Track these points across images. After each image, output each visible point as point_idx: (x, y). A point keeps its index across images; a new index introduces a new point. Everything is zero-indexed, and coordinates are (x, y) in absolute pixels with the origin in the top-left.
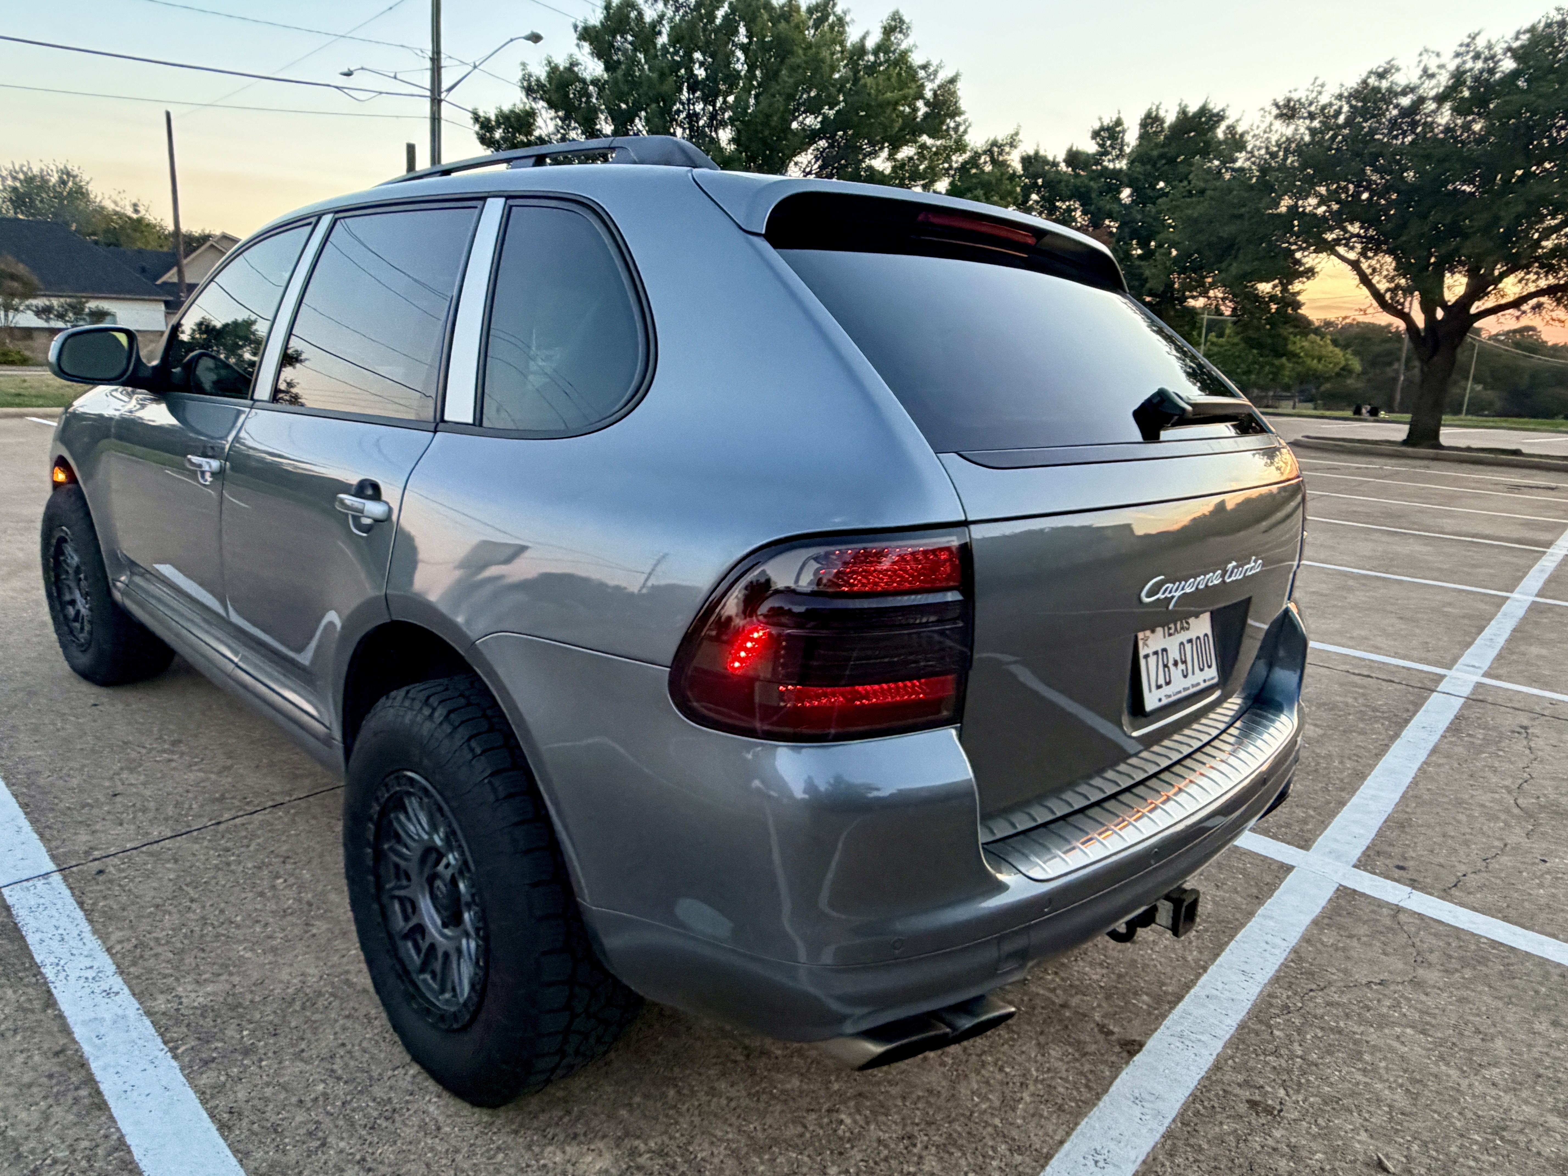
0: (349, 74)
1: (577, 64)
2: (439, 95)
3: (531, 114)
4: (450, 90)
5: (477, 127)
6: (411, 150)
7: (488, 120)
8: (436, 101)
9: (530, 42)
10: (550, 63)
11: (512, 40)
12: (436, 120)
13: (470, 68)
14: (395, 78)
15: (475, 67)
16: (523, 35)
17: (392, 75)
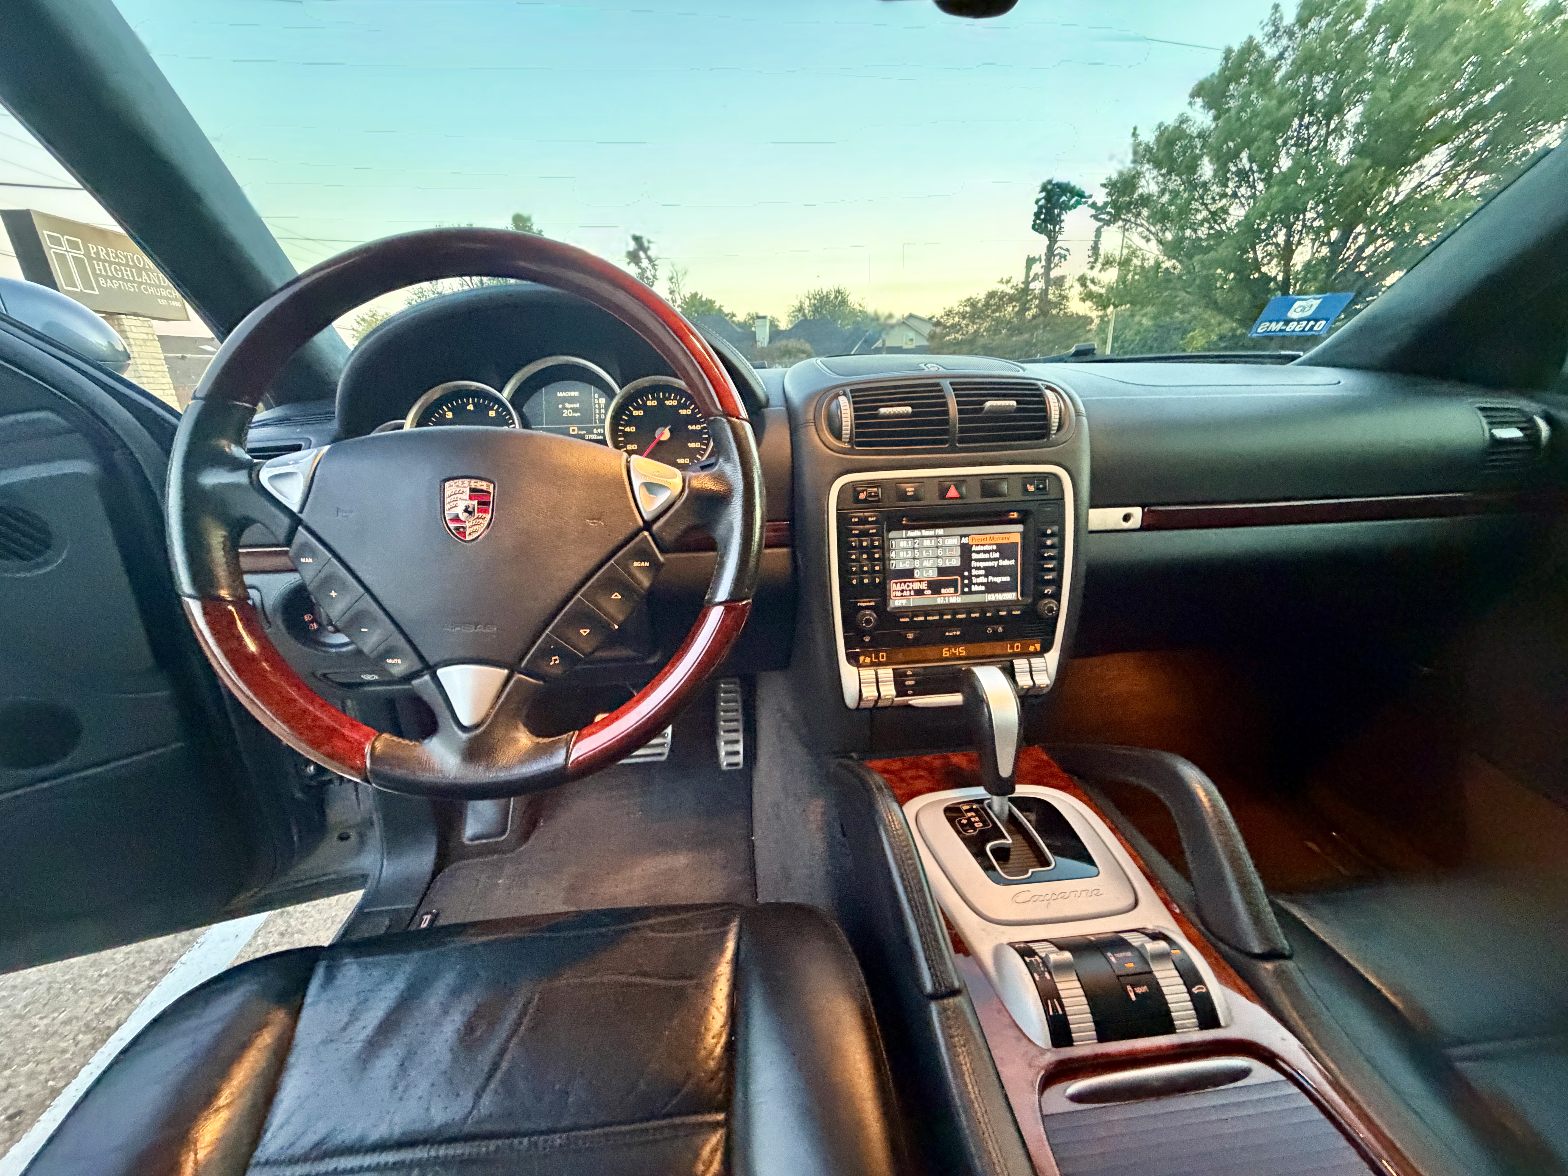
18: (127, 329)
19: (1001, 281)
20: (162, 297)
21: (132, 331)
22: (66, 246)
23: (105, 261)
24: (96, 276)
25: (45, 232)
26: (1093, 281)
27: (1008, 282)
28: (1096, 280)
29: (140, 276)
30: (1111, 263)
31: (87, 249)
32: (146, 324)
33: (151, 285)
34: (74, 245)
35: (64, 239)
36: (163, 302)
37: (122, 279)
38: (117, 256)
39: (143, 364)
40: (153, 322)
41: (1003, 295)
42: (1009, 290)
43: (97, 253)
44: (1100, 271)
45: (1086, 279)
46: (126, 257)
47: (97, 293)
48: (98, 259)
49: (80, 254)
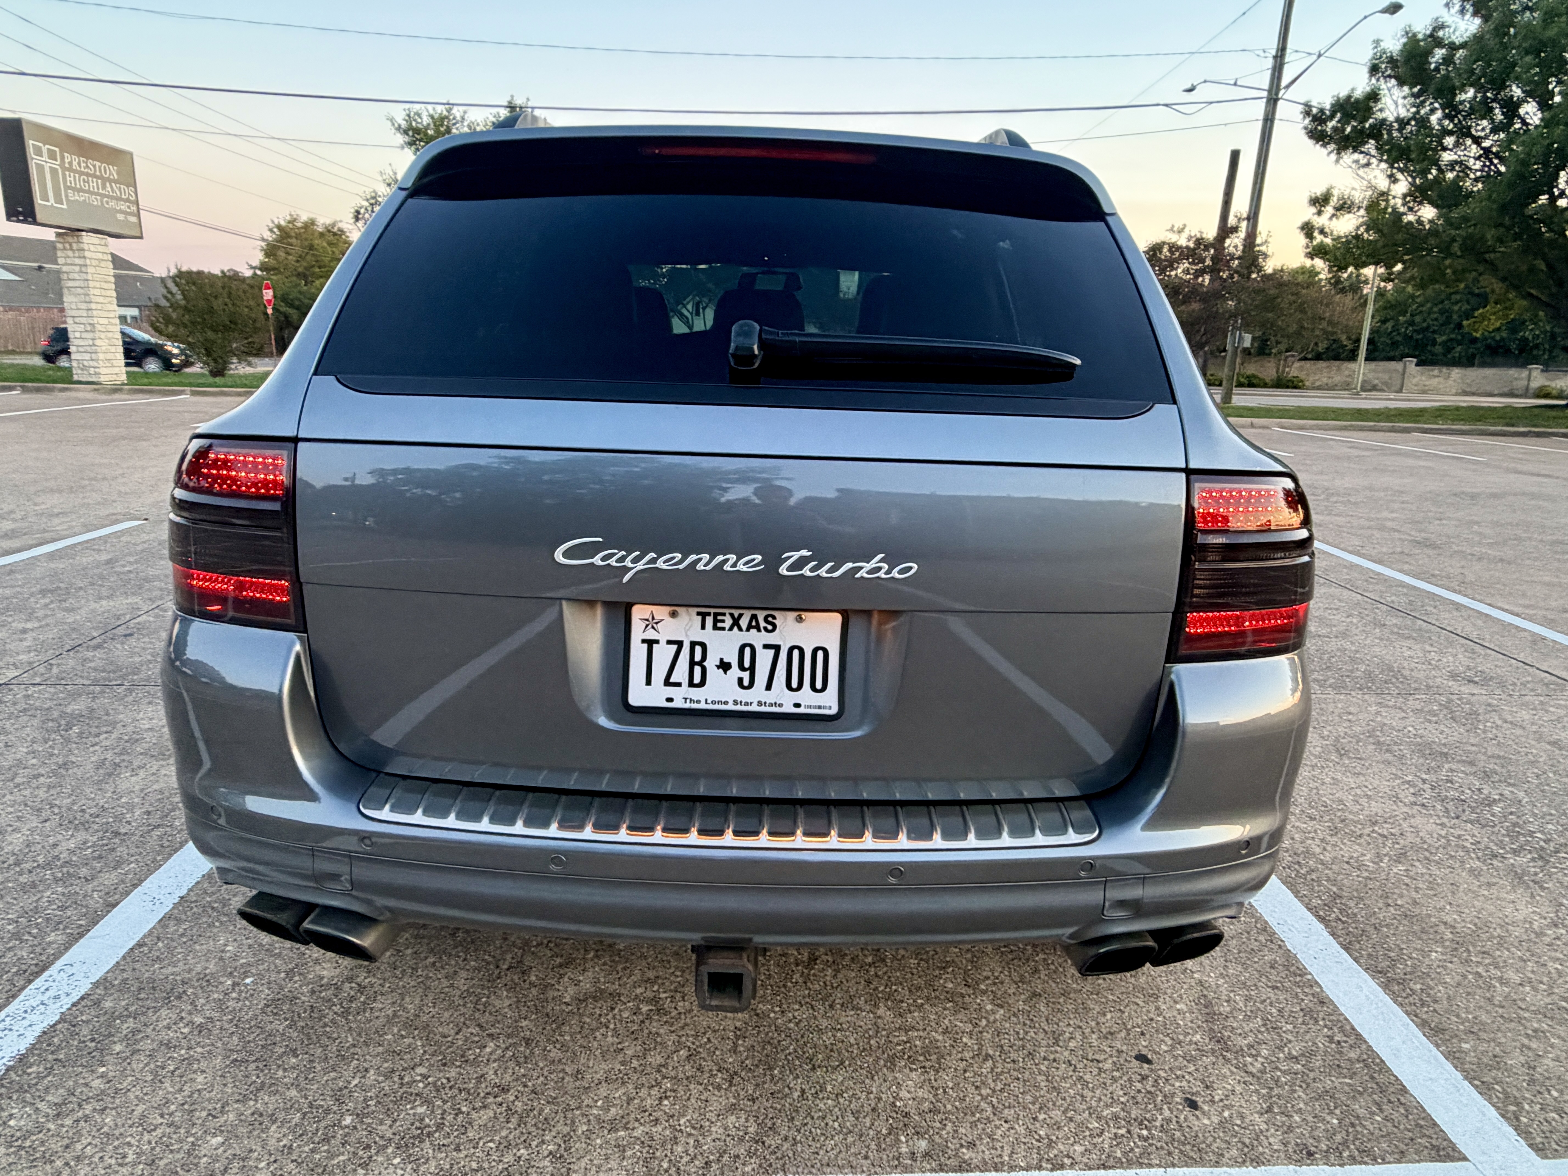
0: (1190, 90)
1: (1442, 27)
2: (1277, 94)
3: (1373, 96)
4: (1288, 87)
5: (1307, 121)
6: (1235, 156)
7: (1322, 111)
8: (1273, 101)
9: (1387, 15)
10: (1407, 33)
11: (1365, 17)
12: (1269, 120)
13: (1315, 57)
14: (1235, 84)
15: (1320, 56)
16: (1380, 9)
17: (1232, 82)
18: (86, 247)
19: (1172, 230)
20: (122, 212)
21: (89, 250)
22: (45, 157)
23: (75, 171)
24: (67, 188)
25: (31, 142)
26: (1322, 232)
27: (1180, 231)
28: (1327, 230)
29: (104, 187)
30: (1349, 207)
31: (63, 158)
32: (103, 242)
33: (112, 198)
34: (52, 155)
35: (45, 148)
36: (121, 217)
37: (88, 192)
38: (87, 167)
39: (94, 288)
40: (110, 239)
41: (1173, 247)
42: (1183, 241)
43: (70, 163)
44: (1331, 218)
45: (1312, 227)
46: (94, 166)
47: (65, 207)
48: (70, 169)
49: (55, 165)
